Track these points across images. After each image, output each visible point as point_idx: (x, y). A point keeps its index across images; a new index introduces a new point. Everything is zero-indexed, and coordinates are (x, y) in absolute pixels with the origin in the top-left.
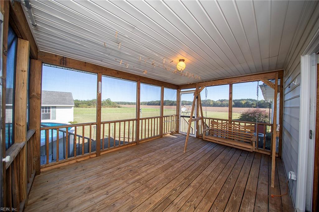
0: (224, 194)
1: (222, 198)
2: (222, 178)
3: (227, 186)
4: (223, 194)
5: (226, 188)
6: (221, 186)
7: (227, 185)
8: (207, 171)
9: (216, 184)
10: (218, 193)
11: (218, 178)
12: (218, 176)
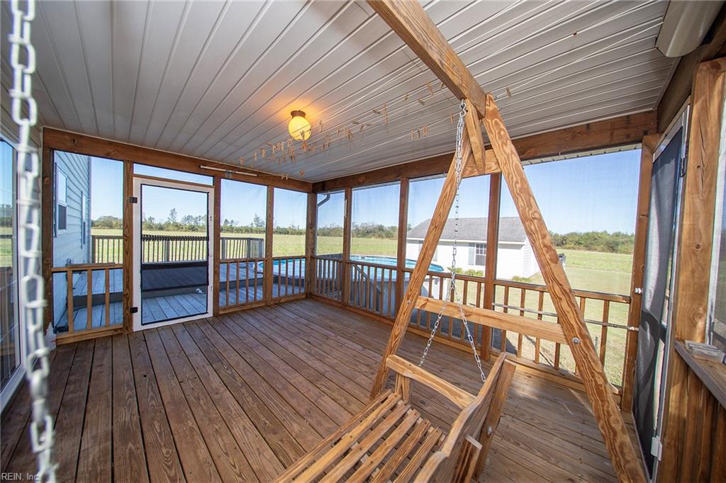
0: (159, 431)
1: (155, 422)
2: (197, 457)
3: (164, 451)
4: (160, 428)
5: (165, 446)
6: (180, 437)
7: (168, 453)
8: (245, 428)
9: (192, 429)
10: (170, 422)
11: (203, 446)
12: (212, 449)
